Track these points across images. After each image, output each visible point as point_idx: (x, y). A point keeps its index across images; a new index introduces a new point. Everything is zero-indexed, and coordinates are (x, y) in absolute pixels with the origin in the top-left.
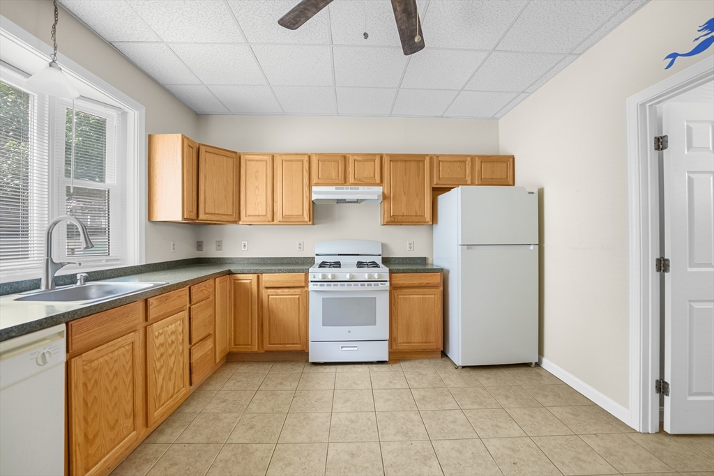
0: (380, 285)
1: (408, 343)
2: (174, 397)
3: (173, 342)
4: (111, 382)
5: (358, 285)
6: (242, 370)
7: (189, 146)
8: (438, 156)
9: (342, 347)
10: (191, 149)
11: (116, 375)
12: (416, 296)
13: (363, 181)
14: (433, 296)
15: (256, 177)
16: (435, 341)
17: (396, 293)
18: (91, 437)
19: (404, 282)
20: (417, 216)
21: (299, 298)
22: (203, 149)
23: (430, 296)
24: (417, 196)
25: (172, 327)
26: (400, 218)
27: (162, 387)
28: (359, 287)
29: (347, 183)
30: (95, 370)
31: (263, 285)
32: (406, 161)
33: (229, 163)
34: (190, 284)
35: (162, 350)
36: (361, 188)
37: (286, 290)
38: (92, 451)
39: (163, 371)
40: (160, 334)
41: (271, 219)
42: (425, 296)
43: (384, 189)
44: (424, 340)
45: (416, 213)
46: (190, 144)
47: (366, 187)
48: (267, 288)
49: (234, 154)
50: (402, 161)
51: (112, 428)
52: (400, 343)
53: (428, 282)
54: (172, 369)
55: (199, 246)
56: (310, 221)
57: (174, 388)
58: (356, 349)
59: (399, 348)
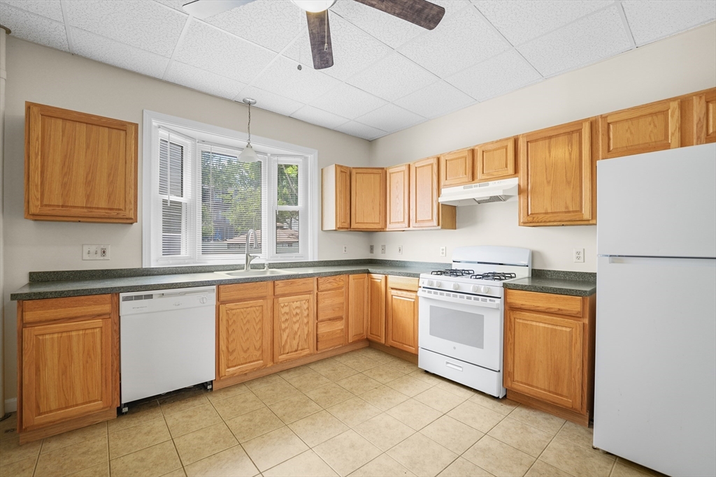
0: (488, 300)
1: (528, 385)
2: (298, 352)
3: (297, 314)
4: (244, 325)
5: (463, 297)
6: (372, 355)
7: (342, 172)
8: (604, 117)
9: (448, 363)
10: (344, 174)
11: (248, 321)
12: (541, 325)
13: (492, 175)
14: (568, 330)
15: (397, 187)
16: (572, 396)
17: (514, 315)
18: (230, 350)
19: (524, 303)
20: (569, 212)
21: (414, 302)
22: (354, 172)
23: (564, 329)
24: (568, 183)
25: (298, 304)
26: (541, 216)
27: (286, 341)
28: (464, 300)
29: (476, 181)
30: (234, 315)
31: (389, 285)
32: (550, 137)
33: (376, 179)
34: (319, 275)
35: (287, 317)
36: (491, 183)
37: (405, 293)
38: (231, 358)
39: (287, 331)
40: (285, 306)
41: (407, 225)
42: (555, 327)
43: (519, 180)
44: (552, 389)
45: (567, 207)
46: (343, 170)
47: (496, 181)
48: (392, 288)
49: (380, 171)
50: (545, 138)
51: (245, 352)
52: (518, 382)
53: (562, 307)
54: (296, 333)
55: (372, 249)
56: (439, 225)
57: (298, 346)
58: (461, 369)
59: (515, 386)
